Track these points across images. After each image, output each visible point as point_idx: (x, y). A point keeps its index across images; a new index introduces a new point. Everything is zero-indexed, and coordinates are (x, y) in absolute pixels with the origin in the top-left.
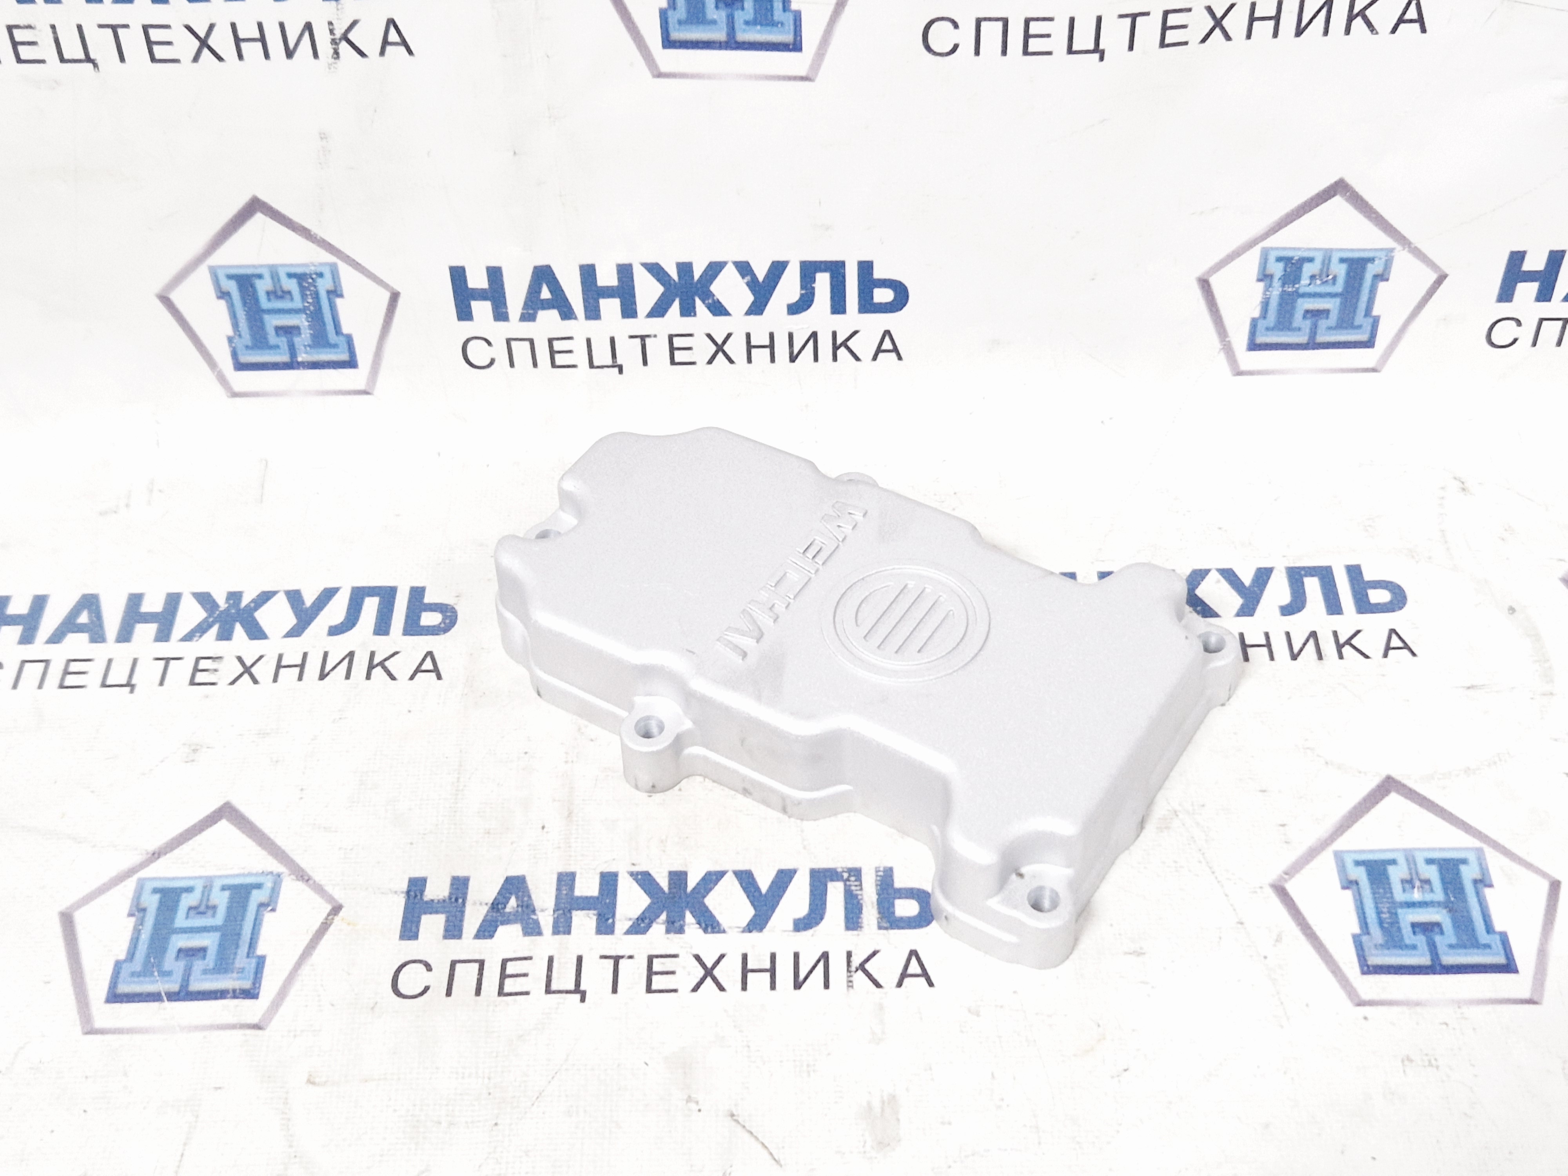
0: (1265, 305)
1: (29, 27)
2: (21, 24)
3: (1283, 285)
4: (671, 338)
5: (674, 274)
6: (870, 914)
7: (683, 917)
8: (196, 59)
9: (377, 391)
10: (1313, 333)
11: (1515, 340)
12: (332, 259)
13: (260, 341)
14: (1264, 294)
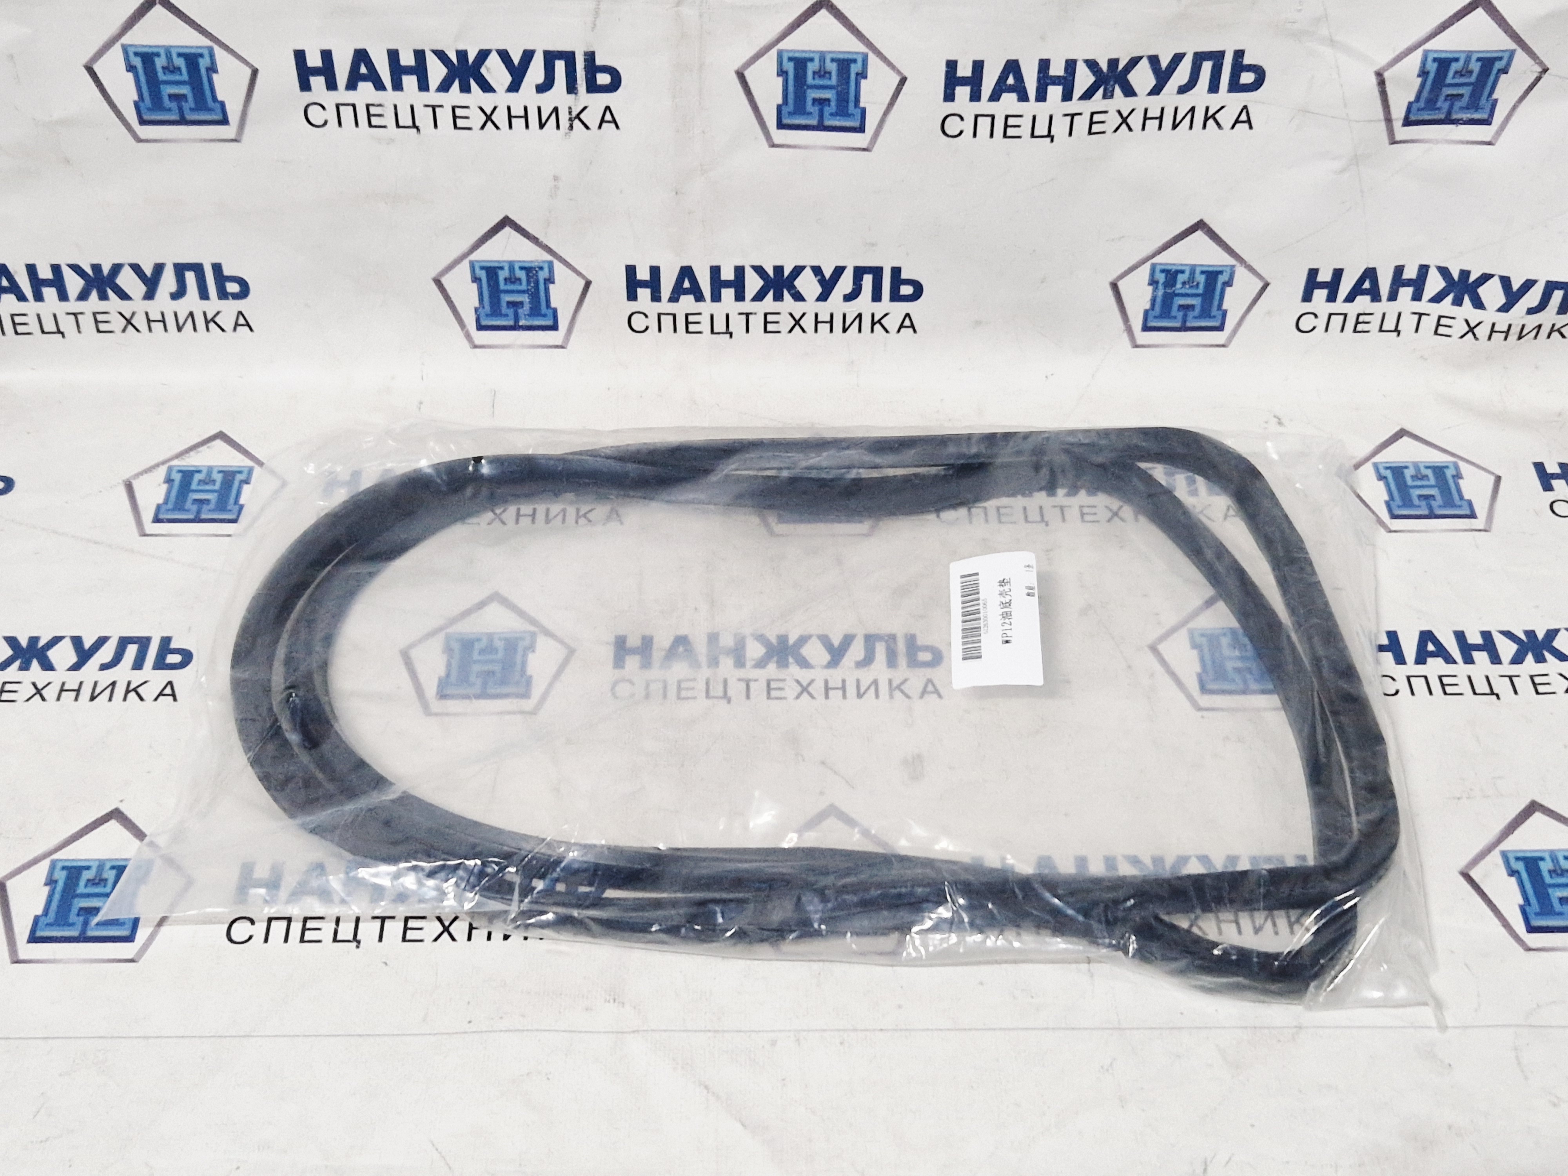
0: (1153, 301)
1: (380, 105)
2: (376, 103)
3: (1165, 289)
4: (766, 315)
5: (771, 272)
6: (902, 661)
7: (787, 660)
8: (483, 127)
9: (569, 347)
10: (1184, 321)
11: (1314, 328)
12: (549, 258)
13: (495, 311)
14: (1153, 293)
